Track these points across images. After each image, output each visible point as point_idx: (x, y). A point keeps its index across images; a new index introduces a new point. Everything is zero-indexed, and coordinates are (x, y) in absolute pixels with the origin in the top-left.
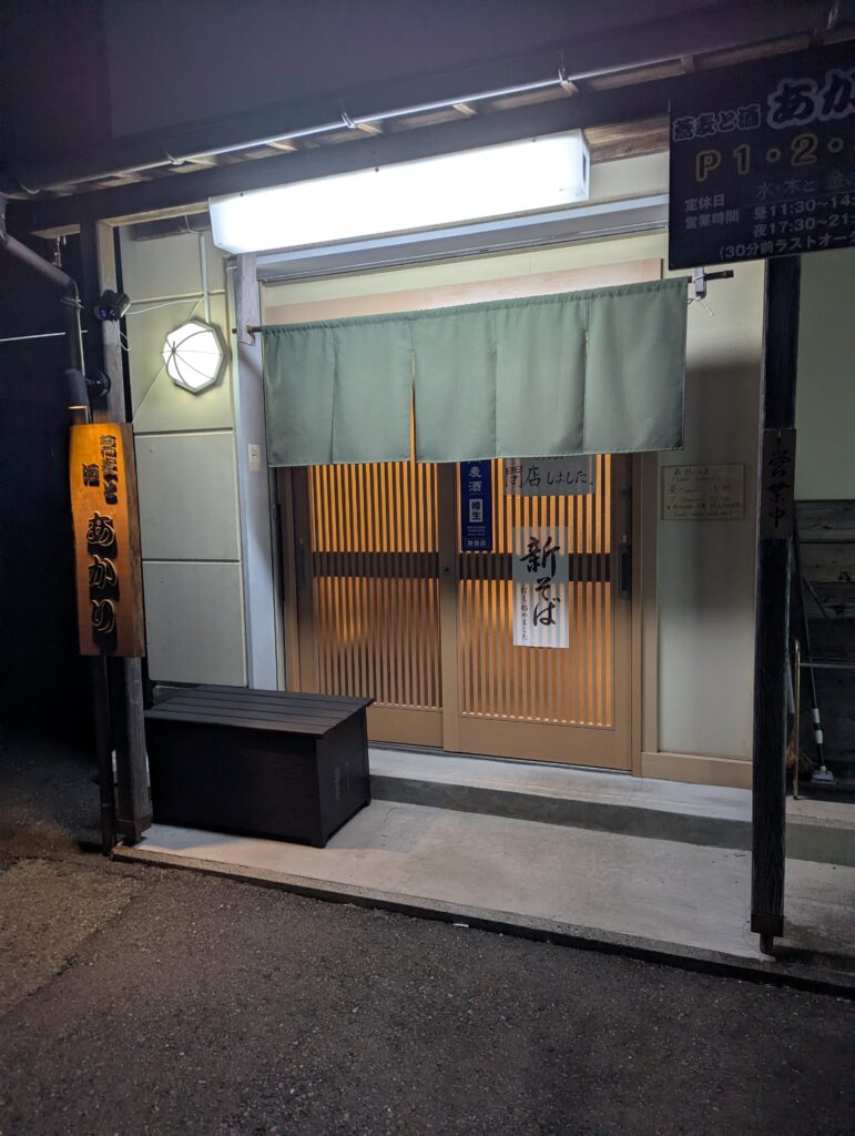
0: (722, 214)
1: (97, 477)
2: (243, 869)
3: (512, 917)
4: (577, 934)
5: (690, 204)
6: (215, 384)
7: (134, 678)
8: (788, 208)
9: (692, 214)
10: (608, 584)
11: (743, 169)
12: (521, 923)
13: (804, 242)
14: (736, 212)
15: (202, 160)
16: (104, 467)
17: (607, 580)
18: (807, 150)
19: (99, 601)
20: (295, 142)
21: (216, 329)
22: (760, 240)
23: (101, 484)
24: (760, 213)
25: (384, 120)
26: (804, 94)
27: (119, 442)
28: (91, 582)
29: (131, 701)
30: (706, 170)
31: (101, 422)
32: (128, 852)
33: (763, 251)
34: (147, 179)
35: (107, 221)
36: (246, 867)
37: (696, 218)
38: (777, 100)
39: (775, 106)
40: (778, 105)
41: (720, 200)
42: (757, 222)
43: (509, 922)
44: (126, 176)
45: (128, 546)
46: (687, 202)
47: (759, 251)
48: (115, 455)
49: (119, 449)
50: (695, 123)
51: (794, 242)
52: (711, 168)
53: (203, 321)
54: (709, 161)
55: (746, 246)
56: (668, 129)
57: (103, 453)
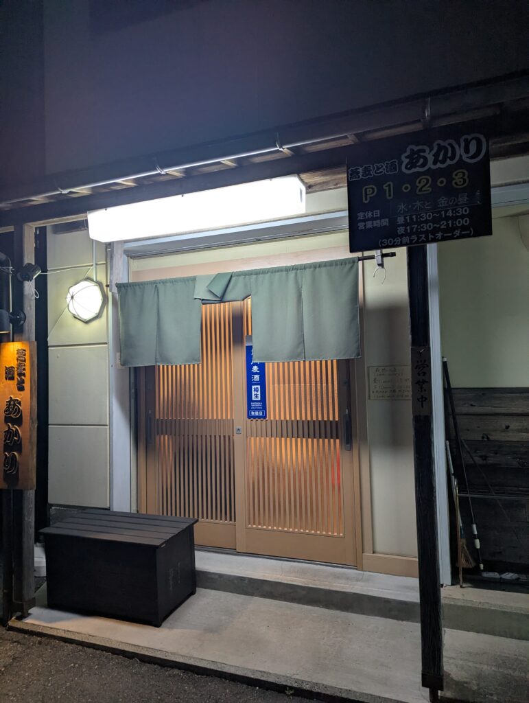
0: (378, 221)
1: (13, 374)
2: (91, 637)
3: (265, 675)
4: (307, 687)
5: (361, 215)
6: (98, 317)
7: (29, 504)
8: (417, 218)
9: (362, 221)
10: (338, 441)
11: (390, 196)
12: (271, 679)
13: (427, 237)
14: (387, 220)
15: (83, 190)
16: (18, 368)
17: (337, 438)
18: (426, 185)
19: (9, 453)
20: (135, 180)
21: (99, 284)
22: (401, 236)
23: (16, 379)
24: (401, 220)
25: (186, 168)
26: (422, 154)
27: (28, 353)
28: (5, 441)
29: (26, 519)
30: (368, 196)
31: (19, 341)
32: (18, 624)
33: (404, 241)
34: (52, 201)
35: (30, 224)
36: (93, 636)
37: (363, 223)
38: (406, 157)
39: (406, 161)
40: (408, 160)
41: (377, 213)
42: (399, 226)
43: (262, 679)
44: (39, 199)
45: (29, 418)
46: (358, 214)
47: (401, 242)
48: (25, 361)
49: (27, 357)
50: (361, 170)
51: (421, 237)
52: (371, 196)
53: (92, 280)
54: (370, 191)
55: (394, 239)
56: (346, 175)
57: (17, 360)
